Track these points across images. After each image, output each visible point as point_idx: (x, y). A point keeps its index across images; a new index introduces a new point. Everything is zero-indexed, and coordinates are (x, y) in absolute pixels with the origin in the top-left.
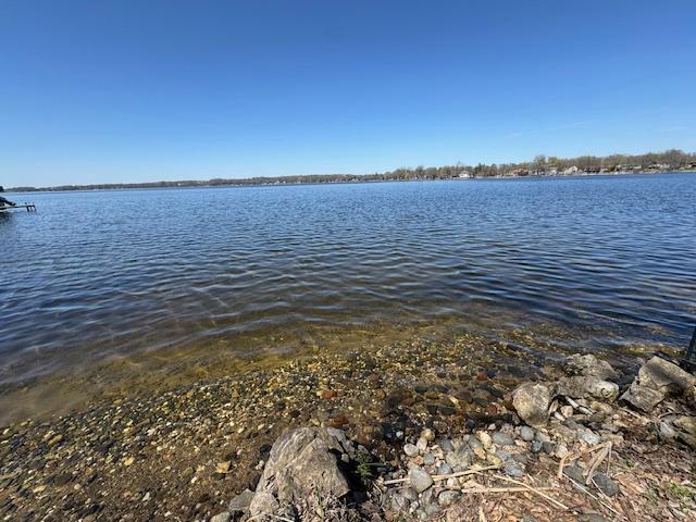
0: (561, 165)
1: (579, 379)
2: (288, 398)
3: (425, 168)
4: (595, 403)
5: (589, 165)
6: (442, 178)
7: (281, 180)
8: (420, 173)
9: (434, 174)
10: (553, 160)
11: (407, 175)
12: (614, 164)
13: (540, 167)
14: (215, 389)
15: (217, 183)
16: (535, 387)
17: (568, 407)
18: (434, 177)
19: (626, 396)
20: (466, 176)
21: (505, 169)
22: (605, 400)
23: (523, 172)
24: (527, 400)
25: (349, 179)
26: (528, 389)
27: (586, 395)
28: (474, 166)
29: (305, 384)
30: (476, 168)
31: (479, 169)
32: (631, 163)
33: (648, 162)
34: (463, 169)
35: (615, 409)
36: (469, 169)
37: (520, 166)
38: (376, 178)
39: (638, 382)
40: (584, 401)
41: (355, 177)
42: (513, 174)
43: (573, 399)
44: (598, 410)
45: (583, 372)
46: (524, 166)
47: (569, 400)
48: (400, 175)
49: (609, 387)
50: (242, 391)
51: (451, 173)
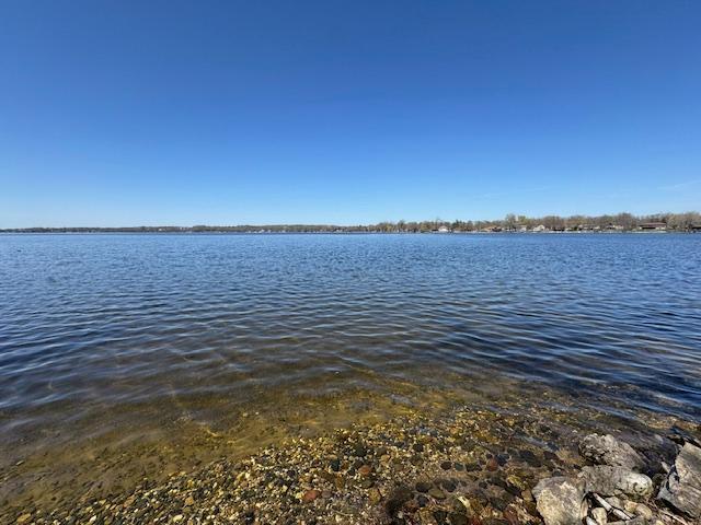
0: (530, 224)
1: (605, 470)
2: (258, 505)
3: (406, 223)
4: (630, 504)
5: (554, 224)
6: (422, 232)
7: (266, 228)
8: (402, 226)
9: (414, 228)
10: (522, 218)
11: (389, 228)
12: (576, 224)
13: (511, 226)
14: (163, 494)
15: (199, 230)
16: (562, 487)
17: (601, 510)
18: (415, 230)
19: (663, 493)
20: (444, 230)
21: (480, 226)
22: (639, 499)
23: (497, 228)
24: (554, 503)
25: (333, 230)
26: (553, 487)
27: (619, 492)
28: (452, 221)
29: (281, 482)
30: (454, 224)
31: (456, 225)
32: (591, 223)
33: (605, 223)
34: (441, 224)
35: (655, 511)
36: (447, 225)
37: (494, 223)
38: (360, 230)
39: (677, 478)
40: (617, 500)
41: (339, 228)
42: (488, 230)
43: (604, 497)
44: (635, 513)
45: (605, 458)
46: (497, 224)
47: (599, 498)
48: (383, 228)
49: (642, 482)
50: (199, 495)
51: (431, 228)
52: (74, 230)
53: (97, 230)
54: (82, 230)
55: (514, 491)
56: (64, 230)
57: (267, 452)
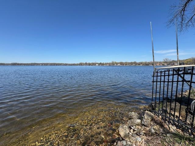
0: (117, 64)
1: (132, 120)
3: (87, 63)
4: (137, 126)
5: (122, 63)
6: (92, 65)
8: (86, 64)
9: (90, 64)
10: (115, 62)
11: (83, 64)
12: (126, 64)
13: (113, 64)
16: (124, 127)
17: (132, 129)
18: (90, 65)
19: (143, 123)
20: (97, 65)
21: (106, 64)
23: (110, 64)
24: (123, 131)
25: (66, 65)
26: (122, 127)
27: (135, 124)
31: (100, 64)
32: (129, 63)
33: (132, 63)
34: (96, 63)
35: (141, 127)
36: (98, 63)
37: (109, 63)
38: (74, 65)
39: (145, 119)
40: (135, 126)
41: (68, 64)
42: (108, 65)
43: (132, 126)
44: (138, 128)
45: (132, 117)
46: (110, 63)
47: (132, 127)
48: (81, 64)
49: (139, 121)
51: (94, 64)
55: (114, 130)
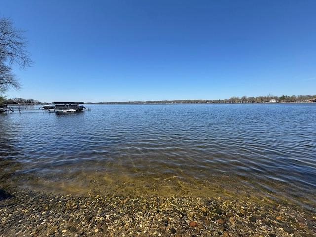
2: (170, 218)
3: (247, 97)
6: (258, 103)
7: (174, 102)
8: (244, 100)
9: (252, 101)
11: (236, 101)
14: (136, 202)
15: (148, 103)
18: (253, 102)
20: (274, 101)
21: (302, 98)
25: (205, 102)
28: (280, 96)
29: (180, 213)
30: (281, 98)
31: (283, 98)
34: (272, 98)
36: (276, 98)
37: (314, 97)
38: (219, 102)
41: (208, 101)
42: (309, 101)
48: (233, 101)
50: (148, 207)
51: (262, 100)
52: (110, 103)
53: (116, 103)
54: (112, 103)
56: (107, 103)
57: (174, 197)
